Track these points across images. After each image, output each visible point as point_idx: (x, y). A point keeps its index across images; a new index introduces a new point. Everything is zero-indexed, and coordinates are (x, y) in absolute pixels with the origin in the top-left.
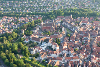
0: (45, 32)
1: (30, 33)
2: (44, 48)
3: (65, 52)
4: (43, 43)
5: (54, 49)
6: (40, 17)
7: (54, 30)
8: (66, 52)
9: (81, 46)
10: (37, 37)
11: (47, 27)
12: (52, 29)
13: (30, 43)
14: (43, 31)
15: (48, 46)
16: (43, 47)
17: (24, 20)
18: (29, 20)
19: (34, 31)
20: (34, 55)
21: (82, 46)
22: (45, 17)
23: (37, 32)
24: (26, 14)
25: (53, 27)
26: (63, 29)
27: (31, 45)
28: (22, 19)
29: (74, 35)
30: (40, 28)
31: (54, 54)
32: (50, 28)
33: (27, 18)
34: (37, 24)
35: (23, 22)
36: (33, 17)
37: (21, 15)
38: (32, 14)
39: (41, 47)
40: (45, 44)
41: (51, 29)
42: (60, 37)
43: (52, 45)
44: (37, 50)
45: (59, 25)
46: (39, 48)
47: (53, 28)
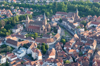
0: (30, 33)
1: (7, 33)
2: (20, 56)
3: (49, 64)
4: (20, 49)
5: (34, 59)
6: (31, 11)
7: (44, 32)
8: (51, 64)
9: (76, 58)
10: (15, 39)
11: (35, 25)
12: (42, 29)
13: (2, 48)
14: (28, 32)
15: (28, 53)
16: (20, 54)
17: (6, 13)
18: (13, 14)
19: (14, 30)
20: (2, 64)
21: (78, 57)
22: (38, 12)
23: (19, 32)
24: (11, 6)
25: (43, 26)
26: (59, 31)
27: (3, 50)
28: (3, 12)
29: (71, 41)
30: (24, 27)
31: (31, 65)
32: (38, 28)
33: (10, 12)
34: (22, 21)
35: (3, 16)
36: (19, 10)
37: (3, 5)
38: (20, 6)
39: (16, 54)
40: (23, 50)
41: (40, 29)
42: (50, 42)
43: (32, 52)
44: (9, 58)
45: (55, 24)
46: (13, 56)
47: (44, 28)
